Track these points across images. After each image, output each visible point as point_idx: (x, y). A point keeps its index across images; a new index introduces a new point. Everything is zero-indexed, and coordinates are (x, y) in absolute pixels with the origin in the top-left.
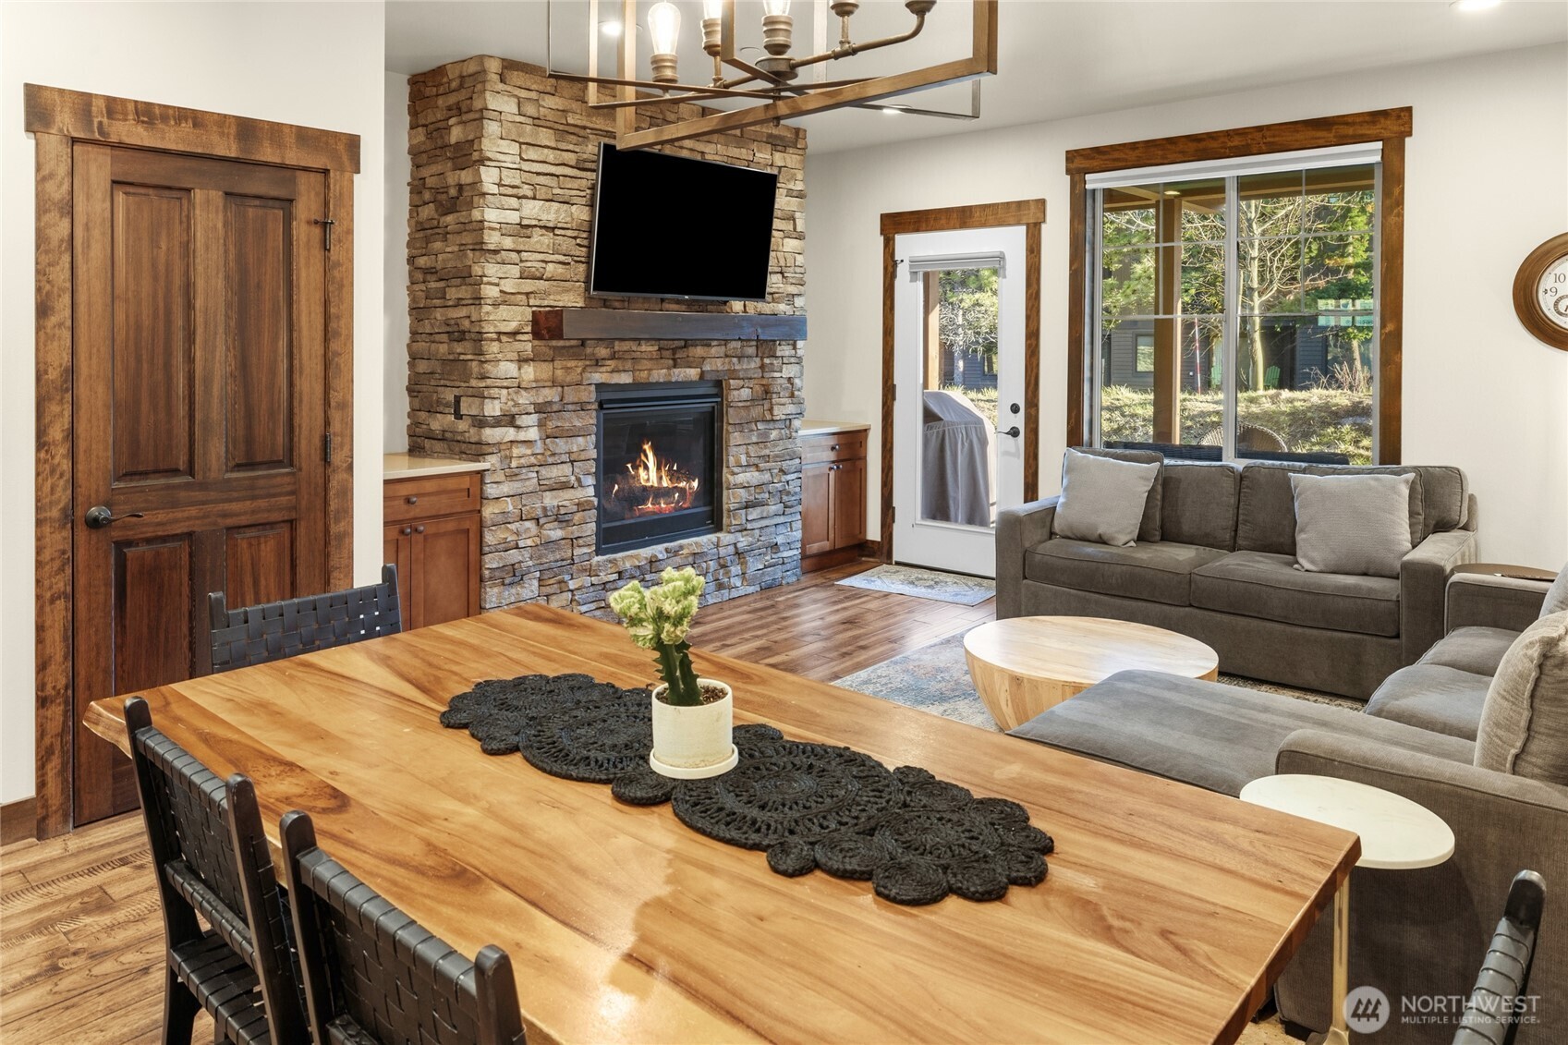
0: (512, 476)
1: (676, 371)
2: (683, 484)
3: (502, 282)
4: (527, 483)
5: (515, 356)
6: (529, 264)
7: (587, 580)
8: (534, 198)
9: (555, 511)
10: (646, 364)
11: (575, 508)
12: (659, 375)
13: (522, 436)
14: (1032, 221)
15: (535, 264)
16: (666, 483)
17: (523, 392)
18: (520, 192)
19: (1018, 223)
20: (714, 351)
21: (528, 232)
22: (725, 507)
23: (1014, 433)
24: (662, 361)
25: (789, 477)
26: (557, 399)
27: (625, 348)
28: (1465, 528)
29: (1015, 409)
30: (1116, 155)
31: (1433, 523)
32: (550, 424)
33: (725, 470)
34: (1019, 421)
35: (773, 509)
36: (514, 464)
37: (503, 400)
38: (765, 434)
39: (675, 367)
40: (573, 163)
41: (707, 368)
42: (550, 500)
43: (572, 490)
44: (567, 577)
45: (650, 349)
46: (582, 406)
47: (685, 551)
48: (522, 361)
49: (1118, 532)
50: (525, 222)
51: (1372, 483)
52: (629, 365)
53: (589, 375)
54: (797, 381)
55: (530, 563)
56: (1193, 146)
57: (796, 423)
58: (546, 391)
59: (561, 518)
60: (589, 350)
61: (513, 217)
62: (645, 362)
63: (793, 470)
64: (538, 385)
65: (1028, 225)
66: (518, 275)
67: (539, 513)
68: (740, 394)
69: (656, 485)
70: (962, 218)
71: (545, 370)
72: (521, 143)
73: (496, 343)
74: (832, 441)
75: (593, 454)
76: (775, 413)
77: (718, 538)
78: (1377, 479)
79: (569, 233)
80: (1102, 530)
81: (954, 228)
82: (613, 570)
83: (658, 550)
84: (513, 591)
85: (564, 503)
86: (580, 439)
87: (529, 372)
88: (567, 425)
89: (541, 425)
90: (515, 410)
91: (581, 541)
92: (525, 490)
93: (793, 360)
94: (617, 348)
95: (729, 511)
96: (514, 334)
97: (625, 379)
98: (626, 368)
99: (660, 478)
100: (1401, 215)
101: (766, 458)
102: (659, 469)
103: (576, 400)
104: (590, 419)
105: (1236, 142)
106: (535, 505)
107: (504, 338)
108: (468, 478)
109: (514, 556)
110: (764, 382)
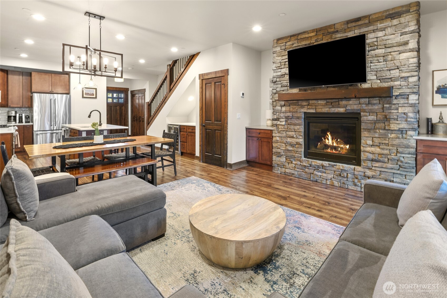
0: (279, 132)
1: (334, 109)
2: (342, 146)
3: (277, 89)
4: (283, 135)
5: (280, 105)
6: (283, 84)
7: (299, 163)
8: (285, 68)
9: (290, 143)
11: (296, 144)
12: (325, 110)
13: (281, 123)
15: (285, 83)
16: (335, 144)
17: (282, 114)
18: (281, 67)
20: (351, 102)
21: (283, 76)
22: (361, 158)
24: (326, 106)
26: (291, 115)
27: (313, 102)
32: (289, 122)
35: (390, 166)
36: (280, 130)
37: (277, 115)
41: (349, 108)
42: (289, 140)
43: (295, 139)
44: (292, 160)
45: (322, 102)
46: (298, 118)
47: (337, 167)
48: (281, 106)
50: (282, 74)
52: (314, 107)
53: (299, 110)
55: (283, 153)
58: (289, 113)
59: (292, 145)
60: (299, 103)
61: (279, 74)
62: (320, 106)
64: (286, 112)
66: (281, 86)
67: (285, 142)
68: (367, 118)
69: (331, 144)
71: (288, 108)
72: (281, 56)
73: (275, 102)
75: (303, 131)
76: (392, 127)
77: (355, 168)
82: (308, 163)
83: (326, 163)
84: (279, 158)
85: (293, 141)
86: (298, 126)
87: (284, 109)
88: (293, 122)
89: (286, 121)
90: (280, 117)
91: (297, 152)
92: (282, 136)
93: (406, 105)
94: (310, 103)
95: (362, 160)
97: (313, 111)
98: (313, 108)
99: (333, 143)
102: (332, 139)
103: (297, 116)
104: (302, 121)
106: (285, 140)
107: (277, 101)
108: (270, 131)
109: (279, 151)
110: (383, 114)
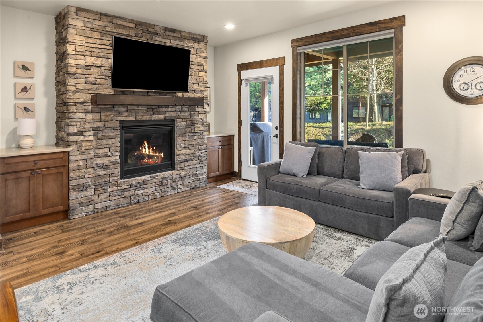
0: (82, 153)
1: (154, 116)
2: (157, 154)
3: (77, 85)
4: (89, 155)
5: (83, 111)
6: (89, 79)
7: (116, 188)
8: (92, 56)
9: (102, 165)
10: (142, 114)
11: (111, 164)
12: (147, 117)
13: (86, 139)
14: (281, 64)
15: (91, 79)
16: (151, 153)
17: (87, 124)
18: (85, 54)
19: (277, 65)
20: (169, 109)
21: (89, 68)
22: (176, 162)
23: (276, 136)
24: (148, 113)
25: (202, 151)
26: (102, 126)
27: (132, 108)
28: (425, 172)
29: (277, 128)
30: (307, 40)
31: (412, 170)
32: (99, 135)
33: (176, 149)
34: (278, 132)
35: (195, 162)
36: (83, 149)
37: (78, 126)
38: (192, 137)
39: (154, 115)
40: (108, 44)
41: (167, 115)
42: (99, 161)
43: (109, 157)
44: (106, 188)
45: (143, 108)
46: (113, 128)
47: (158, 177)
48: (86, 113)
49: (300, 172)
50: (87, 64)
51: (387, 155)
52: (134, 114)
53: (116, 117)
54: (205, 120)
55: (91, 183)
56: (331, 35)
57: (205, 133)
58: (98, 123)
59: (104, 167)
60: (116, 109)
61: (82, 63)
62: (141, 113)
63: (203, 149)
64: (94, 121)
65: (280, 66)
66: (84, 82)
67: (94, 165)
68: (181, 124)
69: (148, 154)
70: (260, 64)
71: (97, 116)
72: (85, 37)
73: (74, 107)
74: (220, 139)
75: (119, 145)
76: (196, 130)
77: (173, 173)
78: (389, 154)
79: (107, 68)
80: (295, 171)
81: (258, 68)
82: (127, 184)
83: (147, 177)
84: (83, 193)
85: (106, 162)
86: (113, 140)
87: (90, 117)
88: (107, 135)
89: (95, 135)
90: (83, 130)
91: (113, 175)
92: (88, 158)
93: (203, 112)
94: (129, 108)
95: (177, 163)
96: (82, 103)
97: (132, 119)
98: (133, 115)
99: (149, 152)
100: (402, 55)
101: (193, 145)
102: (149, 149)
103: (111, 126)
104: (117, 133)
105: (345, 33)
107: (78, 105)
108: (62, 154)
109: (83, 181)
110: (191, 120)
